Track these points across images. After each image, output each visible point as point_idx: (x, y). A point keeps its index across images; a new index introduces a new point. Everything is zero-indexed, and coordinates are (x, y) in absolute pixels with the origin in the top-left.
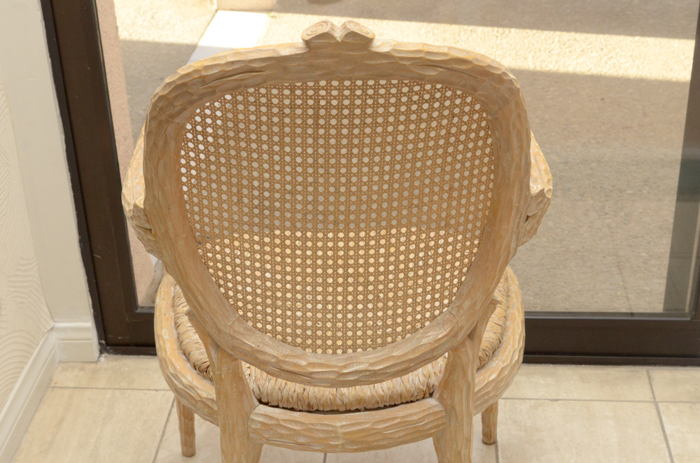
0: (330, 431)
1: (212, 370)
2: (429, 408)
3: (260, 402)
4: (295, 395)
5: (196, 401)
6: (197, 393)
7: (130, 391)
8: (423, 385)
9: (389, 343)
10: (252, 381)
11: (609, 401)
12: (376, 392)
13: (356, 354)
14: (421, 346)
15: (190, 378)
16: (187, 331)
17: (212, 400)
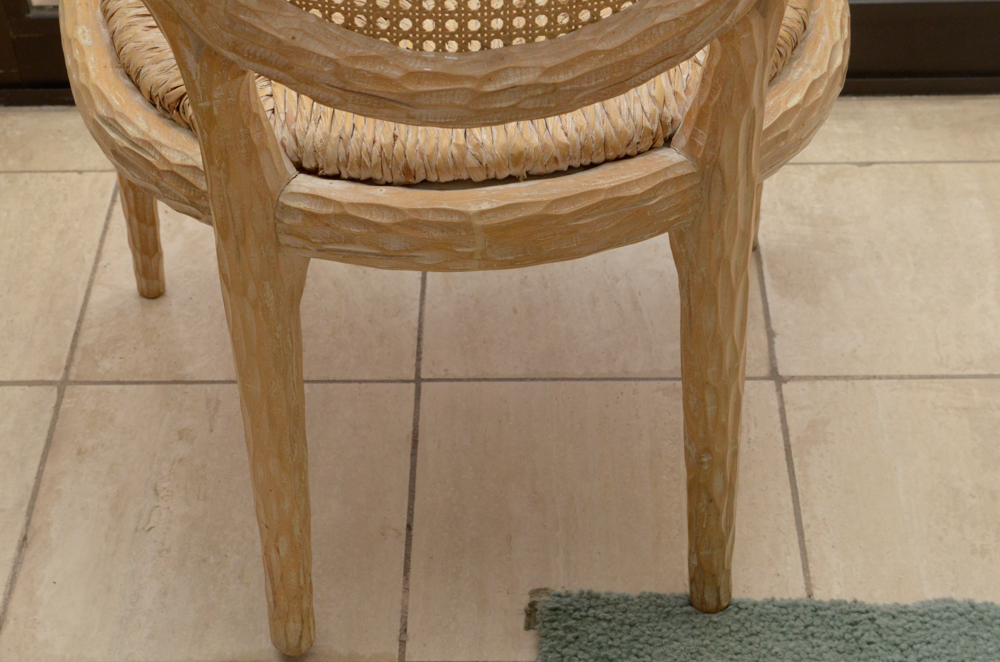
0: (455, 224)
1: (191, 102)
2: (667, 168)
3: (301, 169)
4: (376, 150)
5: (159, 172)
6: (161, 155)
7: (27, 175)
8: (651, 119)
9: (584, 24)
10: (279, 124)
11: (970, 162)
12: (553, 137)
13: (512, 50)
14: (658, 26)
15: (142, 124)
16: (130, 25)
17: (194, 168)
